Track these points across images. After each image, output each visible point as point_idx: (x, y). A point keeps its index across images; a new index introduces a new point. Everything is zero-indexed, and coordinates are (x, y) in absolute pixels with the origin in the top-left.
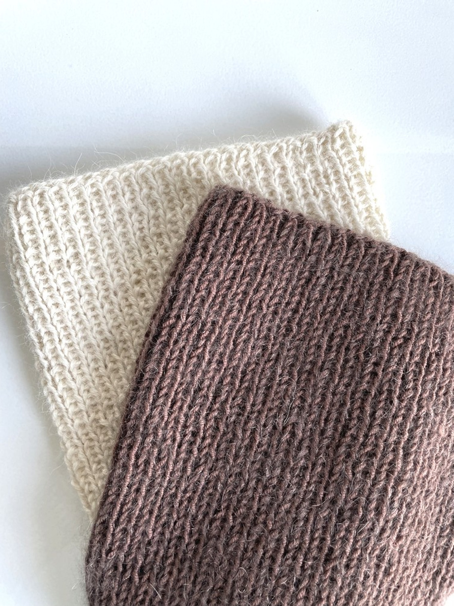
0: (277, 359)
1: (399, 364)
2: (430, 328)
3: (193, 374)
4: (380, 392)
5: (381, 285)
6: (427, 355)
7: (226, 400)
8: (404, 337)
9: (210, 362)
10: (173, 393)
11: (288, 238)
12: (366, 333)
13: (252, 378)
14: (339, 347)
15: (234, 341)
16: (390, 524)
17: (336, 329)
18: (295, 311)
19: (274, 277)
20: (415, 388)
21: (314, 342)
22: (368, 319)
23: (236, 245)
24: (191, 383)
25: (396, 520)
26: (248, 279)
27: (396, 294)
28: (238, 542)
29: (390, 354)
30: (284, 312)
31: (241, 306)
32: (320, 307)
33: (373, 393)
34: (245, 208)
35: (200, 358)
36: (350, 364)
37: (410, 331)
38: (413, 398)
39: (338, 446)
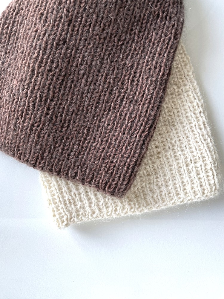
0: (94, 117)
1: (37, 114)
2: (22, 131)
3: (133, 109)
4: (46, 101)
5: (45, 152)
6: (23, 118)
7: (118, 97)
8: (34, 127)
9: (126, 115)
10: (143, 100)
11: (89, 174)
12: (52, 129)
13: (105, 107)
14: (65, 122)
15: (114, 125)
16: (41, 38)
17: (66, 131)
18: (85, 139)
19: (96, 155)
20: (29, 102)
21: (76, 125)
22: (51, 135)
23: (114, 170)
24: (134, 105)
25: (38, 39)
26: (108, 155)
27: (38, 147)
28: (113, 30)
29: (41, 118)
30: (90, 139)
31: (111, 142)
32: (73, 141)
33: (49, 100)
34: (109, 187)
35: (130, 117)
36: (59, 114)
37: (31, 130)
38: (30, 98)
39: (65, 75)
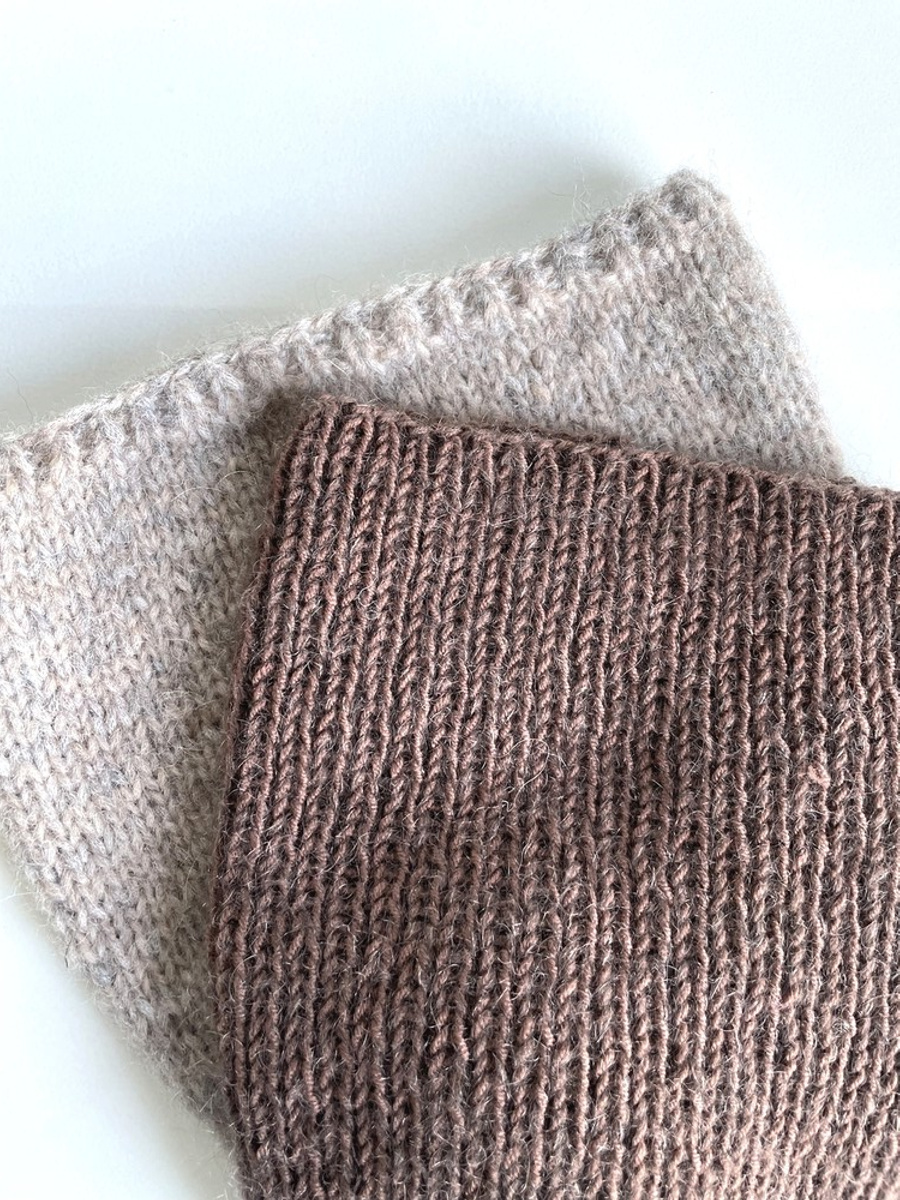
0: (484, 712)
1: (700, 671)
2: (742, 591)
3: (330, 765)
4: (678, 731)
5: (642, 529)
6: (748, 641)
7: (403, 809)
8: (699, 619)
9: (355, 738)
10: (299, 810)
11: (451, 472)
12: (631, 628)
13: (445, 756)
14: (593, 665)
15: (392, 688)
17: (580, 631)
18: (496, 610)
19: (438, 552)
20: (737, 709)
21: (544, 666)
22: (631, 600)
23: (356, 503)
24: (329, 783)
26: (393, 564)
27: (668, 542)
29: (681, 657)
30: (476, 615)
31: (390, 616)
32: (541, 595)
33: (667, 735)
34: (360, 432)
35: (336, 730)
37: (707, 604)
38: (737, 726)
39: (631, 845)
